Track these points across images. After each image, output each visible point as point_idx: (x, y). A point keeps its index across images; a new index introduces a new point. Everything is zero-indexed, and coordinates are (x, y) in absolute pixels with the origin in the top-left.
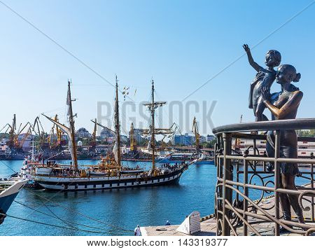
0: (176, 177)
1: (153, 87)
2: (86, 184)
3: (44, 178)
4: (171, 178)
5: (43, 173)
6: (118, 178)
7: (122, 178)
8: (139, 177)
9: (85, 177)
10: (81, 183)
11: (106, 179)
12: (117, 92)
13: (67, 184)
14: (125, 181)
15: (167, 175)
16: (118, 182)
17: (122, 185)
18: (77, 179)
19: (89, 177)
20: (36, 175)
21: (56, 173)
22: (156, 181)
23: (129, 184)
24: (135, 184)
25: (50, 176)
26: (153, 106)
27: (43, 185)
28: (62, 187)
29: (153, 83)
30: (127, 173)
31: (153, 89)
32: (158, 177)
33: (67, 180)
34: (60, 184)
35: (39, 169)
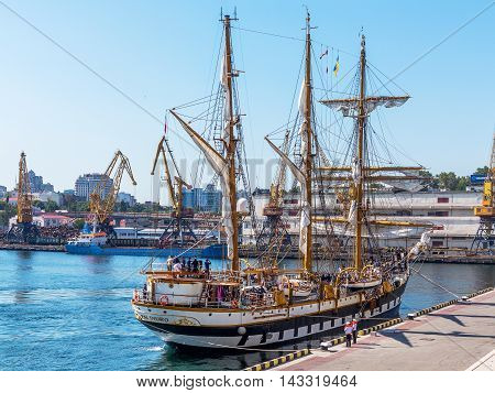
1: (363, 52)
6: (331, 305)
8: (363, 298)
12: (309, 59)
17: (338, 323)
18: (268, 315)
19: (289, 305)
20: (167, 306)
24: (358, 317)
31: (363, 61)
32: (388, 297)
33: (249, 318)
35: (171, 286)
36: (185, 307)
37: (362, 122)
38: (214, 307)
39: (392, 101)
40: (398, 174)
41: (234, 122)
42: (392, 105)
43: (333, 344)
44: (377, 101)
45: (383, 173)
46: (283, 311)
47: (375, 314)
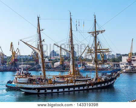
0: (112, 82)
1: (95, 20)
2: (52, 88)
3: (23, 85)
4: (109, 83)
5: (22, 82)
6: (74, 84)
7: (76, 84)
8: (88, 83)
9: (52, 84)
10: (49, 88)
11: (66, 85)
12: (71, 24)
13: (39, 89)
14: (79, 86)
15: (106, 81)
16: (74, 87)
17: (77, 89)
18: (46, 86)
19: (54, 84)
20: (18, 83)
21: (31, 81)
22: (99, 86)
23: (81, 88)
24: (85, 88)
25: (27, 83)
26: (95, 33)
27: (22, 90)
28: (36, 91)
29: (95, 17)
30: (80, 80)
31: (95, 22)
32: (100, 83)
33: (39, 86)
34: (35, 89)
35: (19, 79)
36: (23, 83)
37: (96, 37)
42: (102, 33)
47: (94, 87)
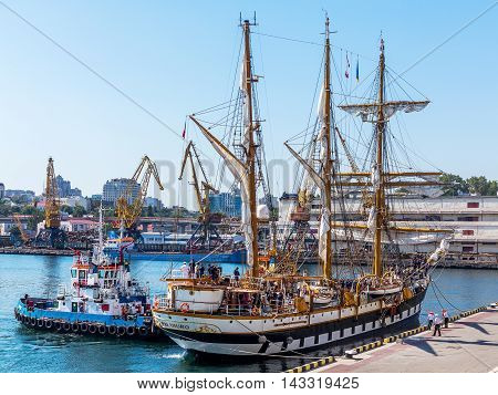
6: (353, 312)
12: (328, 64)
14: (364, 320)
17: (359, 330)
18: (289, 322)
19: (310, 312)
20: (188, 314)
22: (405, 314)
23: (369, 327)
24: (377, 325)
30: (376, 296)
31: (382, 66)
33: (269, 325)
35: (192, 293)
38: (234, 314)
39: (411, 106)
40: (418, 179)
41: (254, 128)
42: (412, 110)
43: (358, 352)
44: (396, 105)
45: (403, 179)
46: (304, 318)
47: (395, 321)
